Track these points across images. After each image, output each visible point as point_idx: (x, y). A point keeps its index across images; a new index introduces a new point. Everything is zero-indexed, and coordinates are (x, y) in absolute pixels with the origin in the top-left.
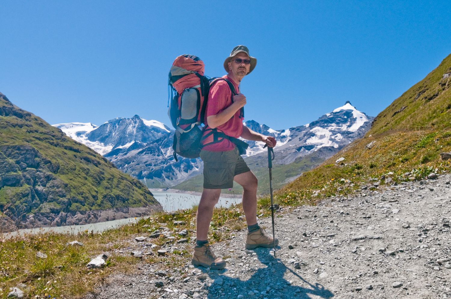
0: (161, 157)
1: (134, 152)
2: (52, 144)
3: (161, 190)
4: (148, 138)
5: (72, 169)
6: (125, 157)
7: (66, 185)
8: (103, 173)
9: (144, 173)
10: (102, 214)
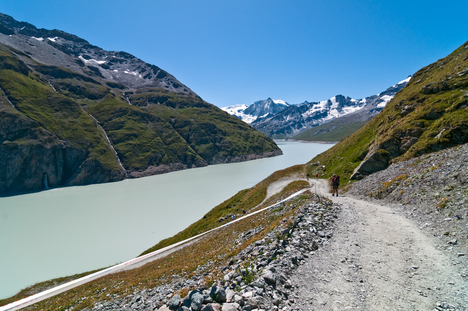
0: (284, 121)
1: (269, 119)
2: (222, 120)
3: (284, 140)
4: (277, 110)
5: (233, 133)
6: (264, 122)
7: (230, 142)
8: (249, 135)
9: (274, 131)
10: (249, 156)
